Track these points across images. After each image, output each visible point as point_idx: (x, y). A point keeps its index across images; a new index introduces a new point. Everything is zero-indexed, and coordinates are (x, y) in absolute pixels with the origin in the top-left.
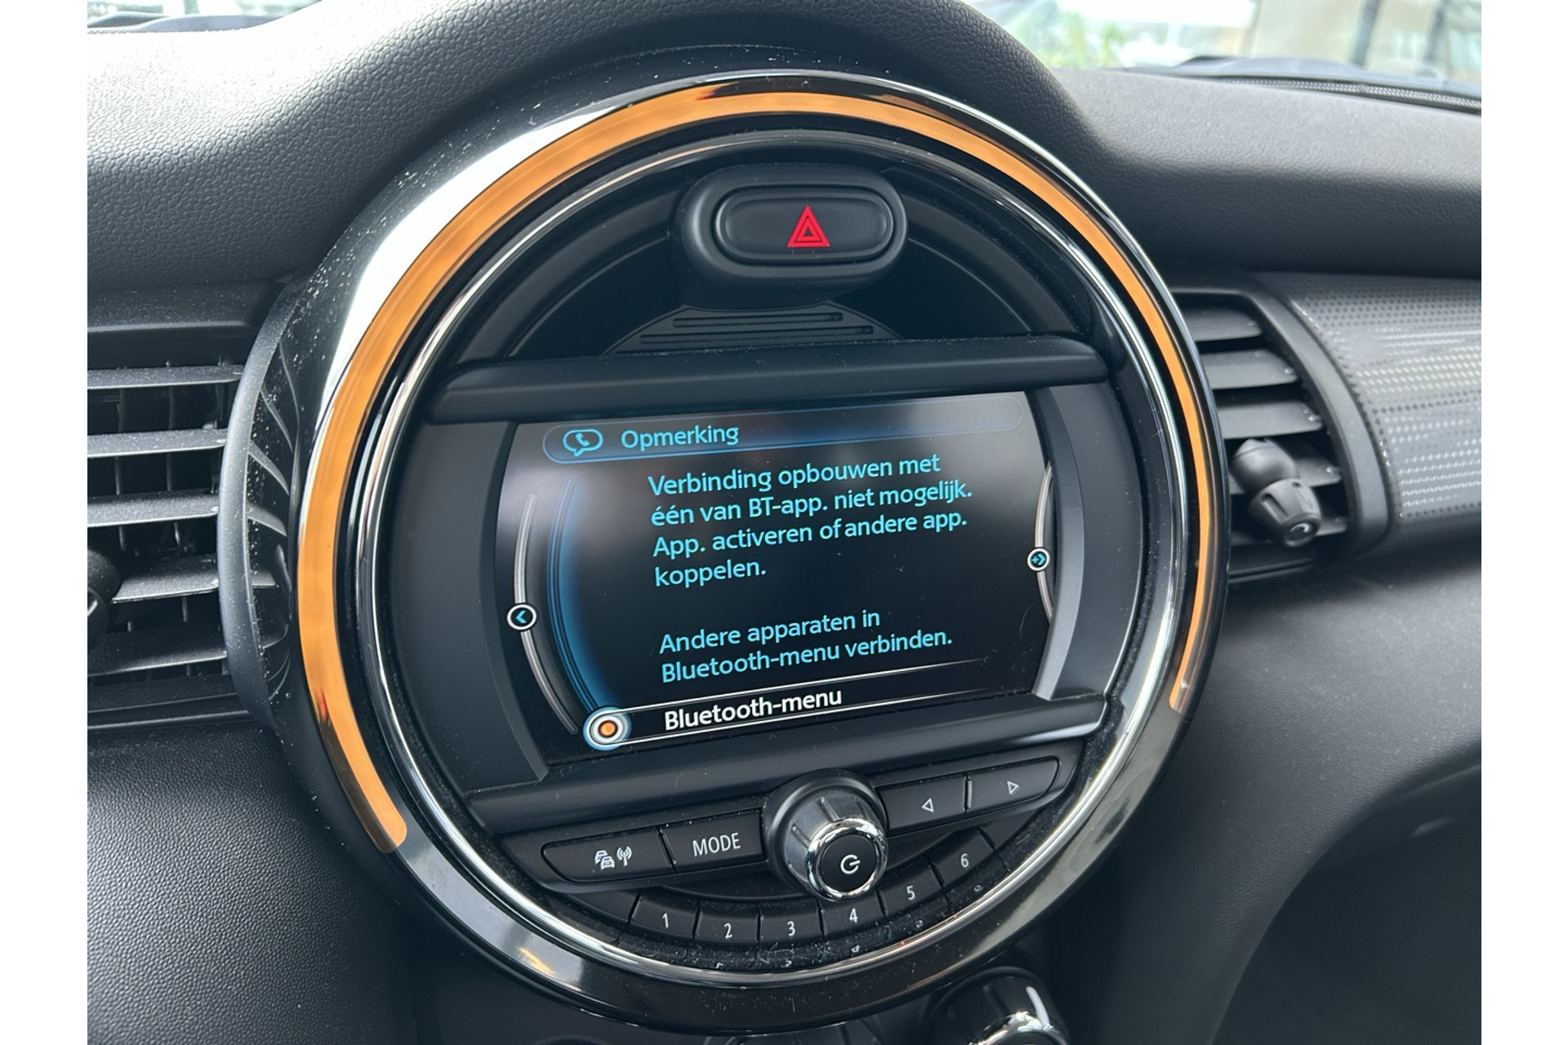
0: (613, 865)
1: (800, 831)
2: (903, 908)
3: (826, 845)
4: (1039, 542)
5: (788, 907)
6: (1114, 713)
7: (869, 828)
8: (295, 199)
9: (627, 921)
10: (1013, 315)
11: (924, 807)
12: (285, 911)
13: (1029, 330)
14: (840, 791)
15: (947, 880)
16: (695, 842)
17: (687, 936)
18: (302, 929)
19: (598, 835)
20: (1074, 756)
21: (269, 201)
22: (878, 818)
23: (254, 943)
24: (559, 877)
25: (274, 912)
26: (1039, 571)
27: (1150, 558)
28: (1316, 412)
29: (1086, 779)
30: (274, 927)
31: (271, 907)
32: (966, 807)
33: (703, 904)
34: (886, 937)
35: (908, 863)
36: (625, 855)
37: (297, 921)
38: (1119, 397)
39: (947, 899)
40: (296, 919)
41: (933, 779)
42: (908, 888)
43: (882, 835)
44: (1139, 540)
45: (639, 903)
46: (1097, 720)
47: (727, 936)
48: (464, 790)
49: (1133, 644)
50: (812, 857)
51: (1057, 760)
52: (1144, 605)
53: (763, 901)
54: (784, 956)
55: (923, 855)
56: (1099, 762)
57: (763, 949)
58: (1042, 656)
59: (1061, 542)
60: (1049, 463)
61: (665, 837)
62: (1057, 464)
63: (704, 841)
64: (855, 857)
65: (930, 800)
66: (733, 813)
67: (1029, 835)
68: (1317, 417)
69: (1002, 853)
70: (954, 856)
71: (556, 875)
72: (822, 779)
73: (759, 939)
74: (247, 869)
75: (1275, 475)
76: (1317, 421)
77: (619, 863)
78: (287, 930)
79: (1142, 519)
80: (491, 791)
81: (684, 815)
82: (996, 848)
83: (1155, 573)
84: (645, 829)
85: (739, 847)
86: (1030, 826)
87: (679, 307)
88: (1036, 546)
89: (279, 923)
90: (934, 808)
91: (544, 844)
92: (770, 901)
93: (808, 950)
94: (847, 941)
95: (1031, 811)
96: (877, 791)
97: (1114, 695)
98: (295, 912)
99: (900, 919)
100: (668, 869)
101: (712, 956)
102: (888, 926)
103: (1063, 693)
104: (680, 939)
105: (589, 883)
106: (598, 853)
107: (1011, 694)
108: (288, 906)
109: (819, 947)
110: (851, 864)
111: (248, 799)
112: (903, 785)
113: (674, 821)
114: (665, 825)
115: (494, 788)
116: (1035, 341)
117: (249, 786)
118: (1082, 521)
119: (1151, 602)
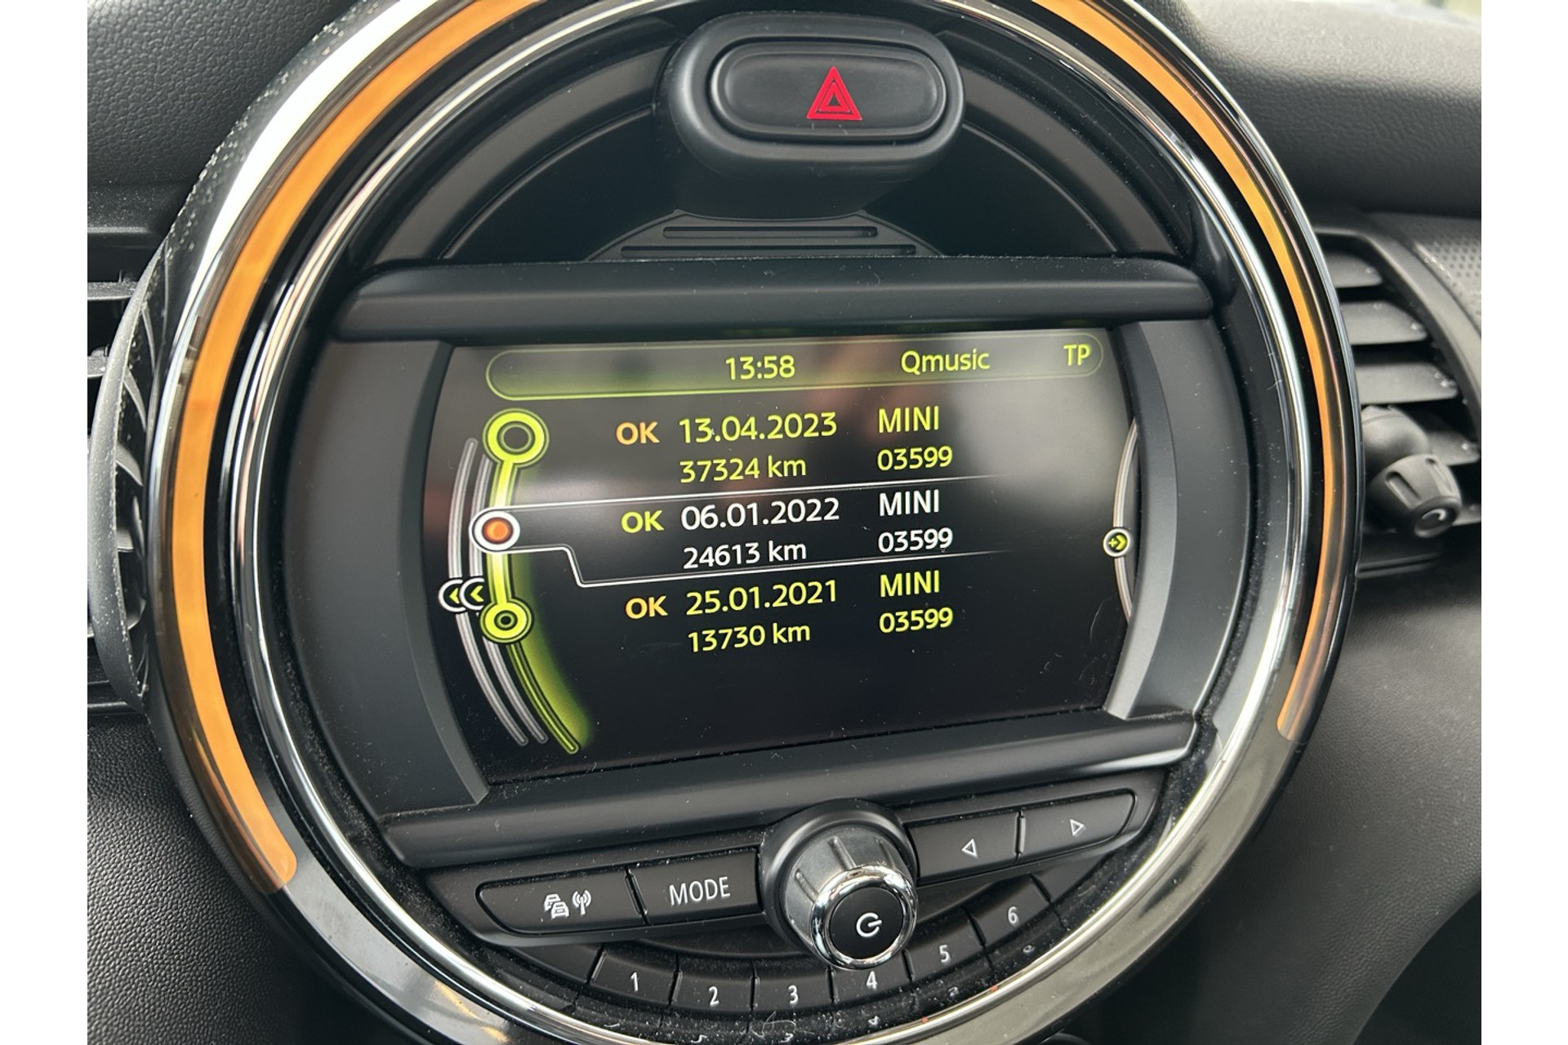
0: (567, 914)
1: (806, 880)
2: (935, 971)
3: (840, 898)
4: (1119, 520)
5: (790, 967)
6: (1206, 737)
7: (895, 879)
8: (204, 73)
9: (586, 981)
10: (1094, 231)
11: (964, 850)
12: (164, 953)
13: (1115, 250)
14: (859, 829)
15: (990, 939)
16: (672, 888)
17: (661, 1002)
18: (186, 974)
19: (550, 875)
20: (1154, 790)
21: (173, 76)
22: (906, 864)
23: (121, 991)
24: (498, 926)
25: (149, 954)
26: (1117, 557)
27: (1257, 545)
28: (1450, 376)
29: (1167, 819)
30: (148, 972)
31: (145, 946)
32: (1018, 851)
33: (683, 962)
34: (912, 1008)
35: (942, 916)
36: (583, 900)
37: (180, 964)
38: (1226, 337)
39: (990, 961)
40: (178, 962)
41: (976, 815)
42: (941, 948)
43: (910, 886)
44: (1244, 522)
45: (601, 958)
46: (1184, 746)
47: (713, 1003)
48: (379, 813)
49: (1231, 652)
50: (821, 913)
51: (1132, 793)
52: (1248, 603)
53: (760, 959)
54: (783, 1028)
55: (963, 906)
56: (1185, 800)
57: (758, 1019)
58: (1117, 663)
59: (1146, 522)
60: (1134, 421)
61: (635, 879)
62: (1146, 422)
63: (683, 886)
64: (876, 916)
65: (972, 841)
66: (723, 851)
67: (1094, 886)
68: (1452, 383)
69: (1059, 906)
70: (998, 910)
71: (495, 924)
72: (837, 812)
73: (752, 1007)
74: (118, 899)
75: (1402, 450)
76: (1451, 387)
77: (574, 911)
78: (165, 975)
79: (1248, 495)
80: (413, 816)
81: (658, 853)
82: (1052, 900)
83: (1262, 563)
84: (609, 869)
85: (728, 895)
86: (1096, 874)
87: (671, 213)
88: (1114, 526)
89: (156, 966)
90: (978, 852)
91: (481, 882)
92: (767, 959)
93: (813, 1021)
94: (863, 1012)
95: (1095, 857)
96: (906, 829)
97: (1205, 714)
98: (178, 953)
99: (930, 986)
100: (637, 920)
101: (692, 1027)
102: (915, 995)
103: (1146, 711)
104: (653, 1005)
105: (537, 934)
106: (548, 897)
107: (1077, 711)
108: (168, 946)
109: (827, 1018)
110: (870, 925)
111: (127, 811)
112: (939, 821)
113: (646, 859)
114: (636, 863)
115: (418, 812)
116: (1123, 262)
117: (131, 795)
118: (1175, 493)
119: (1255, 600)
